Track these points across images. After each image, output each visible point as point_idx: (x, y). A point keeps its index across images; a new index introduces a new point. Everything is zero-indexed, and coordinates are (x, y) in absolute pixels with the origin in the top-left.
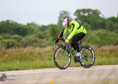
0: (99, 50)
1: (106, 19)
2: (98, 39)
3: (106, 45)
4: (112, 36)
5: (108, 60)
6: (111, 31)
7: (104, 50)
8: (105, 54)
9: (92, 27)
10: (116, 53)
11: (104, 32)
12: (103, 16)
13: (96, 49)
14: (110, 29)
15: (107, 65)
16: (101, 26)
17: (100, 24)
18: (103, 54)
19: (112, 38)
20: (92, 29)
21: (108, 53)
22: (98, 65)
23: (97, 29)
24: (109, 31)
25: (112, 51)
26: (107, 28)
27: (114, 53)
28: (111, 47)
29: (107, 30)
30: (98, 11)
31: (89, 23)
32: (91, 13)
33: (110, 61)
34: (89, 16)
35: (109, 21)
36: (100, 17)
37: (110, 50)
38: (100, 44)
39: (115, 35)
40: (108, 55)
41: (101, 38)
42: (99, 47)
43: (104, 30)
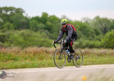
0: (22, 52)
1: (30, 18)
2: (21, 39)
3: (30, 47)
4: (36, 37)
5: (32, 62)
6: (36, 31)
7: (27, 52)
8: (29, 57)
9: (15, 26)
10: (41, 55)
11: (27, 32)
12: (27, 15)
13: (19, 50)
14: (34, 29)
15: (31, 68)
16: (25, 26)
17: (23, 23)
18: (27, 56)
19: (36, 39)
20: (15, 29)
21: (32, 55)
22: (21, 67)
23: (20, 29)
24: (33, 32)
25: (36, 53)
26: (31, 28)
27: (39, 55)
28: (35, 49)
29: (31, 30)
30: (22, 10)
31: (12, 22)
32: (13, 11)
33: (33, 64)
34: (12, 14)
35: (34, 21)
36: (23, 16)
37: (34, 52)
38: (23, 46)
39: (40, 35)
40: (31, 57)
41: (24, 39)
42: (23, 49)
43: (28, 30)
